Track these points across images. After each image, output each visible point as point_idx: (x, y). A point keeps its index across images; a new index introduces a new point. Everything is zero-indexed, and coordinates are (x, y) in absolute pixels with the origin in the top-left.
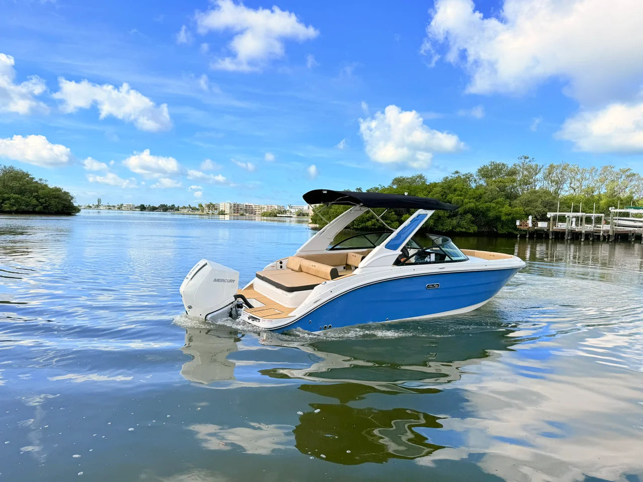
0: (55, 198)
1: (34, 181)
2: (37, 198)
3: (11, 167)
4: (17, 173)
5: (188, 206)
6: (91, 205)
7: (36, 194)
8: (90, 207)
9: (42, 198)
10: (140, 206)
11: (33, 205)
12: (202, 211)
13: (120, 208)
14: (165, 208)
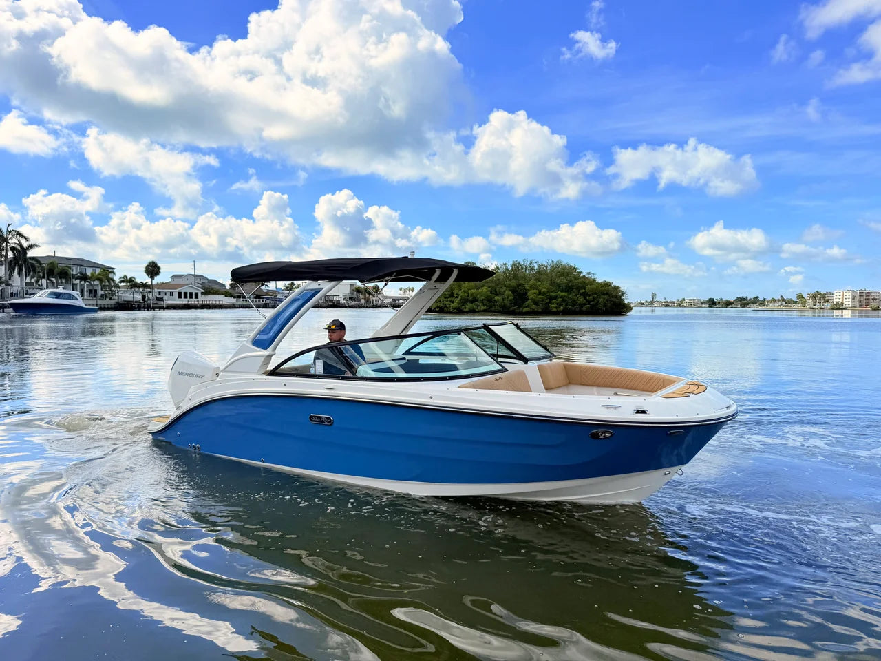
0: (604, 294)
1: (582, 275)
2: (585, 295)
4: (564, 268)
5: (780, 298)
6: (643, 302)
7: (584, 291)
8: (643, 304)
9: (590, 295)
10: (707, 301)
11: (580, 304)
12: (803, 304)
13: (681, 304)
14: (744, 303)
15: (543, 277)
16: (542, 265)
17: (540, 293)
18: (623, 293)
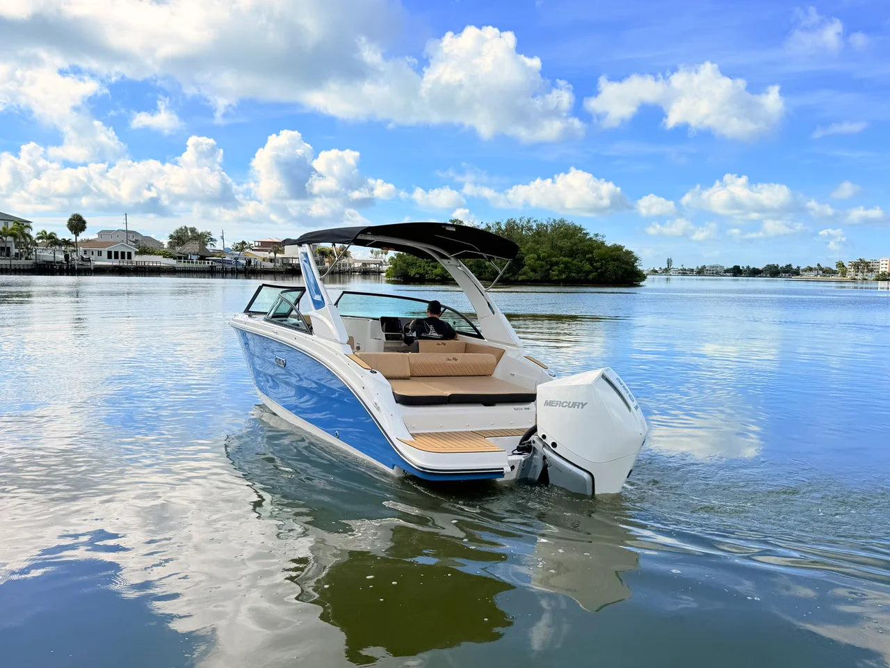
0: (614, 260)
1: (588, 237)
2: (591, 261)
3: (562, 221)
4: (568, 228)
5: (817, 267)
6: (657, 269)
7: (590, 255)
8: (656, 272)
9: (597, 262)
10: (731, 269)
11: (586, 272)
12: (844, 274)
13: (701, 272)
14: (774, 272)
15: (542, 239)
16: (541, 224)
17: (539, 258)
18: (636, 259)
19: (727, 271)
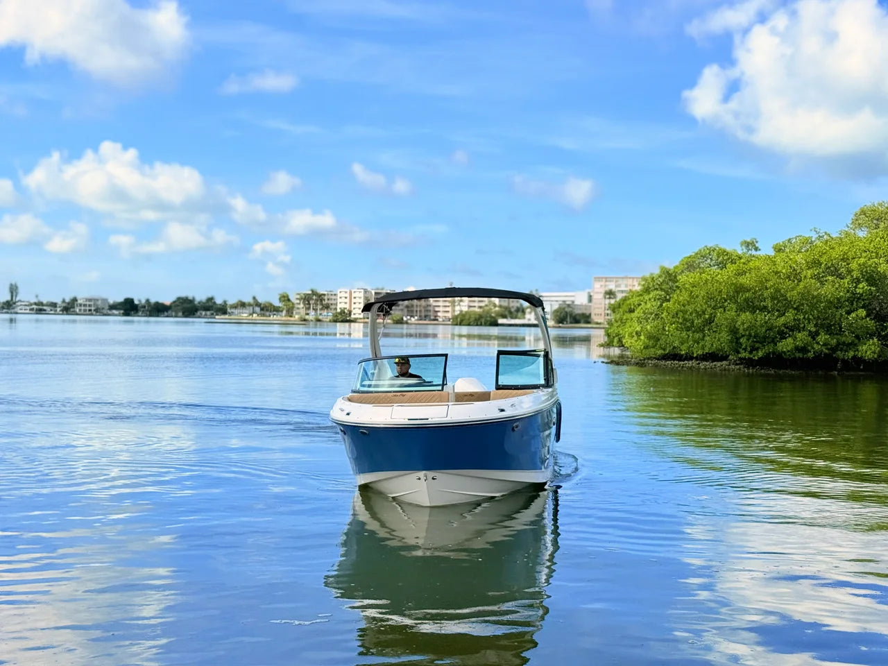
5: (251, 301)
10: (120, 304)
12: (290, 312)
13: (68, 308)
14: (188, 308)
19: (113, 307)
